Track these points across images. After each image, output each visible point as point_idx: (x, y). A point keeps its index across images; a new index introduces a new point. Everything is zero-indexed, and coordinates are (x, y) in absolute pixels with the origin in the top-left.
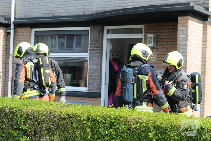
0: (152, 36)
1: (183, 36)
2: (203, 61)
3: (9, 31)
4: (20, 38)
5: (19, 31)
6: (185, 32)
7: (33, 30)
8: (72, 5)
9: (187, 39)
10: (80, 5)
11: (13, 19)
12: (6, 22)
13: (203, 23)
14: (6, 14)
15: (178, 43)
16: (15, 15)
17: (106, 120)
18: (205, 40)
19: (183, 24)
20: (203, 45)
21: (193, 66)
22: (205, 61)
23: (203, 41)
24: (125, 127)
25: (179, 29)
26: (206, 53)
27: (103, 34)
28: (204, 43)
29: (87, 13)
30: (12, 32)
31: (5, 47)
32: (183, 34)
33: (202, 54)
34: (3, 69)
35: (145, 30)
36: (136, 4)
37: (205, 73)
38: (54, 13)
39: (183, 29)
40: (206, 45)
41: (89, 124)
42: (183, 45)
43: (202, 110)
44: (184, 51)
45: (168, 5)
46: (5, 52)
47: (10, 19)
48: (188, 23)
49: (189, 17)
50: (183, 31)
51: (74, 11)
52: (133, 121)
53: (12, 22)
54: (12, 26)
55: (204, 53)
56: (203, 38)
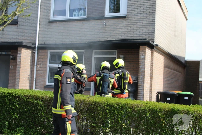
0: (123, 56)
1: (143, 57)
2: (151, 71)
3: (35, 51)
4: (41, 56)
5: (40, 52)
6: (144, 55)
7: (49, 51)
8: (73, 38)
9: (145, 59)
10: (78, 37)
11: (37, 45)
12: (33, 46)
13: (151, 50)
14: (33, 41)
15: (140, 61)
16: (38, 42)
17: (118, 105)
18: (152, 59)
19: (143, 50)
20: (151, 62)
21: (147, 74)
22: (153, 71)
23: (151, 60)
24: (131, 110)
25: (140, 53)
26: (153, 67)
27: (92, 54)
28: (152, 61)
29: (82, 42)
30: (36, 52)
31: (31, 60)
32: (143, 56)
33: (151, 67)
34: (30, 73)
35: (118, 53)
36: (112, 38)
37: (152, 78)
38: (62, 42)
39: (143, 53)
40: (153, 62)
41: (108, 108)
42: (142, 62)
43: (150, 98)
44: (143, 65)
45: (134, 40)
46: (32, 64)
47: (35, 44)
48: (145, 50)
49: (146, 47)
50: (143, 54)
51: (75, 41)
52: (135, 106)
53: (36, 46)
54: (36, 49)
55: (152, 67)
56: (151, 58)
